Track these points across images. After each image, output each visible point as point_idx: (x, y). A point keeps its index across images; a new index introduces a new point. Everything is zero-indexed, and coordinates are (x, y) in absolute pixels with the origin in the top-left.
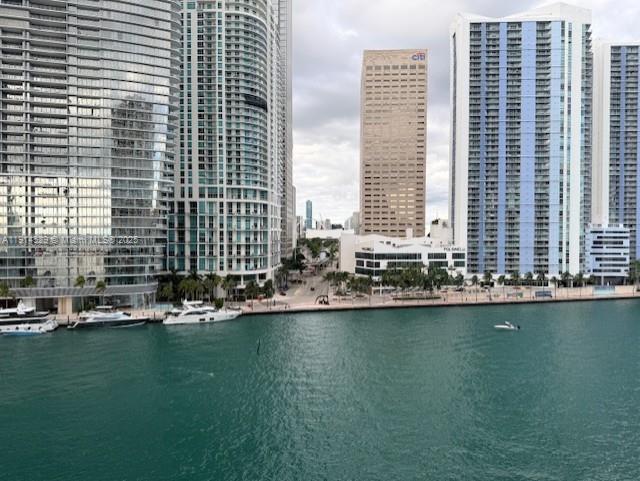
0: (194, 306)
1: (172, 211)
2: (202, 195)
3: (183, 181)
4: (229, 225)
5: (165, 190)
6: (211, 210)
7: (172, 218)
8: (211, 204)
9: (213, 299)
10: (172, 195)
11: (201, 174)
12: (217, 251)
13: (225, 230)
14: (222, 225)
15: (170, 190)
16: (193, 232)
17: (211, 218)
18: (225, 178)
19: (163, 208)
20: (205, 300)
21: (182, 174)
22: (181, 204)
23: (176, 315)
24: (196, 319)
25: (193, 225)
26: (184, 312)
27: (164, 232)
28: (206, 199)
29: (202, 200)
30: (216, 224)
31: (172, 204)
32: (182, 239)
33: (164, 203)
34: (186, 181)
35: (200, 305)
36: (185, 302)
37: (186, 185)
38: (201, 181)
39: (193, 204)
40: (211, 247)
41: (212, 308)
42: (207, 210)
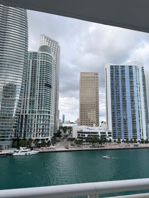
0: (23, 149)
1: (19, 118)
2: (29, 113)
3: (23, 108)
4: (37, 122)
5: (18, 111)
6: (32, 118)
7: (19, 120)
8: (32, 115)
9: (30, 147)
10: (20, 113)
11: (30, 106)
12: (33, 131)
13: (36, 124)
14: (35, 122)
15: (19, 111)
16: (25, 125)
17: (32, 120)
18: (37, 107)
19: (16, 117)
20: (28, 147)
21: (24, 106)
22: (22, 116)
23: (17, 152)
24: (24, 154)
25: (26, 122)
26: (20, 151)
27: (16, 124)
28: (31, 114)
29: (29, 114)
30: (33, 122)
31: (19, 115)
32: (21, 127)
33: (17, 115)
34: (25, 108)
35: (26, 149)
36: (21, 148)
37: (25, 110)
38: (29, 108)
39: (26, 116)
40: (31, 129)
41: (30, 150)
42: (31, 117)
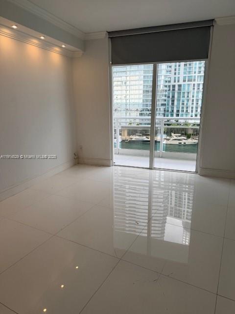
0: (176, 136)
1: (169, 90)
2: (184, 81)
3: (175, 74)
4: (197, 96)
5: (167, 79)
6: (188, 89)
7: (169, 93)
8: (189, 84)
9: (186, 134)
10: (169, 82)
11: (185, 69)
12: (190, 110)
13: (195, 99)
14: (193, 96)
15: (169, 79)
16: (179, 100)
17: (188, 93)
18: (197, 70)
19: (166, 89)
20: (182, 134)
21: (175, 70)
22: (174, 86)
23: (168, 140)
24: (177, 142)
25: (179, 97)
26: (172, 139)
27: (165, 100)
28: (187, 83)
29: (184, 83)
30: (191, 96)
31: (169, 86)
32: (173, 104)
33: (166, 86)
34: (177, 74)
35: (180, 136)
36: (173, 134)
37: (177, 76)
38: (185, 73)
39: (180, 86)
40: (187, 108)
41: (185, 138)
42: (186, 88)
